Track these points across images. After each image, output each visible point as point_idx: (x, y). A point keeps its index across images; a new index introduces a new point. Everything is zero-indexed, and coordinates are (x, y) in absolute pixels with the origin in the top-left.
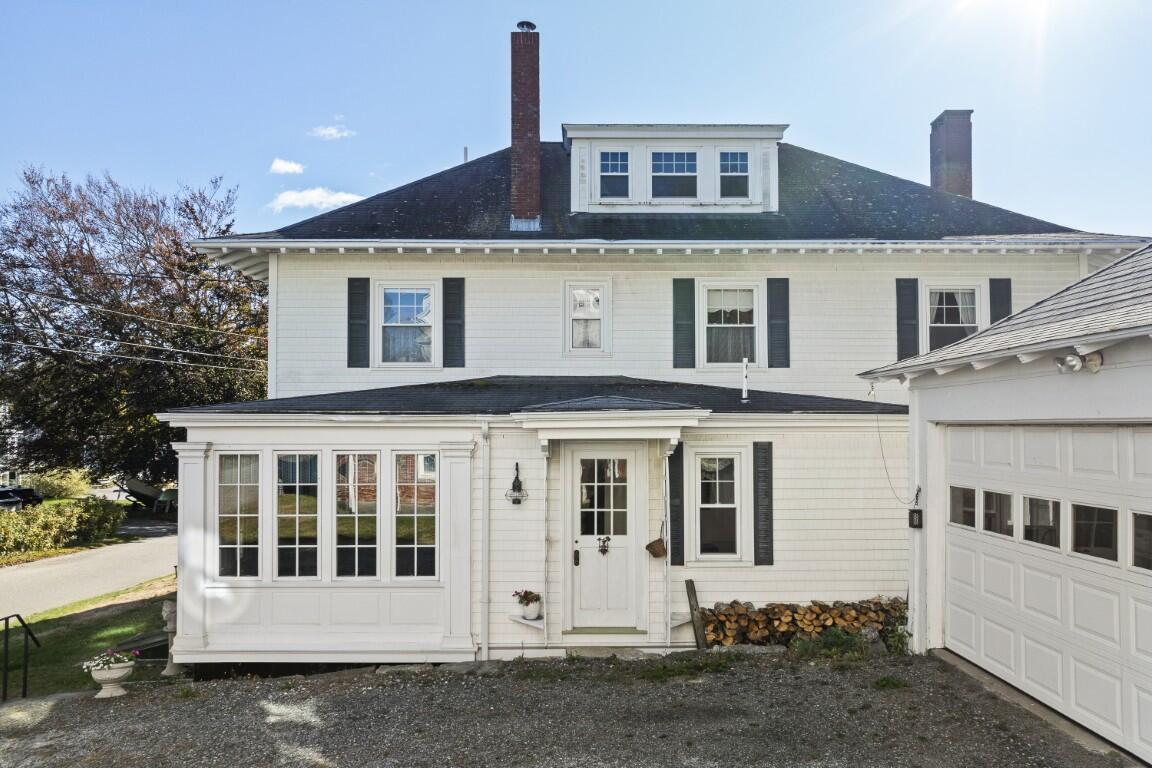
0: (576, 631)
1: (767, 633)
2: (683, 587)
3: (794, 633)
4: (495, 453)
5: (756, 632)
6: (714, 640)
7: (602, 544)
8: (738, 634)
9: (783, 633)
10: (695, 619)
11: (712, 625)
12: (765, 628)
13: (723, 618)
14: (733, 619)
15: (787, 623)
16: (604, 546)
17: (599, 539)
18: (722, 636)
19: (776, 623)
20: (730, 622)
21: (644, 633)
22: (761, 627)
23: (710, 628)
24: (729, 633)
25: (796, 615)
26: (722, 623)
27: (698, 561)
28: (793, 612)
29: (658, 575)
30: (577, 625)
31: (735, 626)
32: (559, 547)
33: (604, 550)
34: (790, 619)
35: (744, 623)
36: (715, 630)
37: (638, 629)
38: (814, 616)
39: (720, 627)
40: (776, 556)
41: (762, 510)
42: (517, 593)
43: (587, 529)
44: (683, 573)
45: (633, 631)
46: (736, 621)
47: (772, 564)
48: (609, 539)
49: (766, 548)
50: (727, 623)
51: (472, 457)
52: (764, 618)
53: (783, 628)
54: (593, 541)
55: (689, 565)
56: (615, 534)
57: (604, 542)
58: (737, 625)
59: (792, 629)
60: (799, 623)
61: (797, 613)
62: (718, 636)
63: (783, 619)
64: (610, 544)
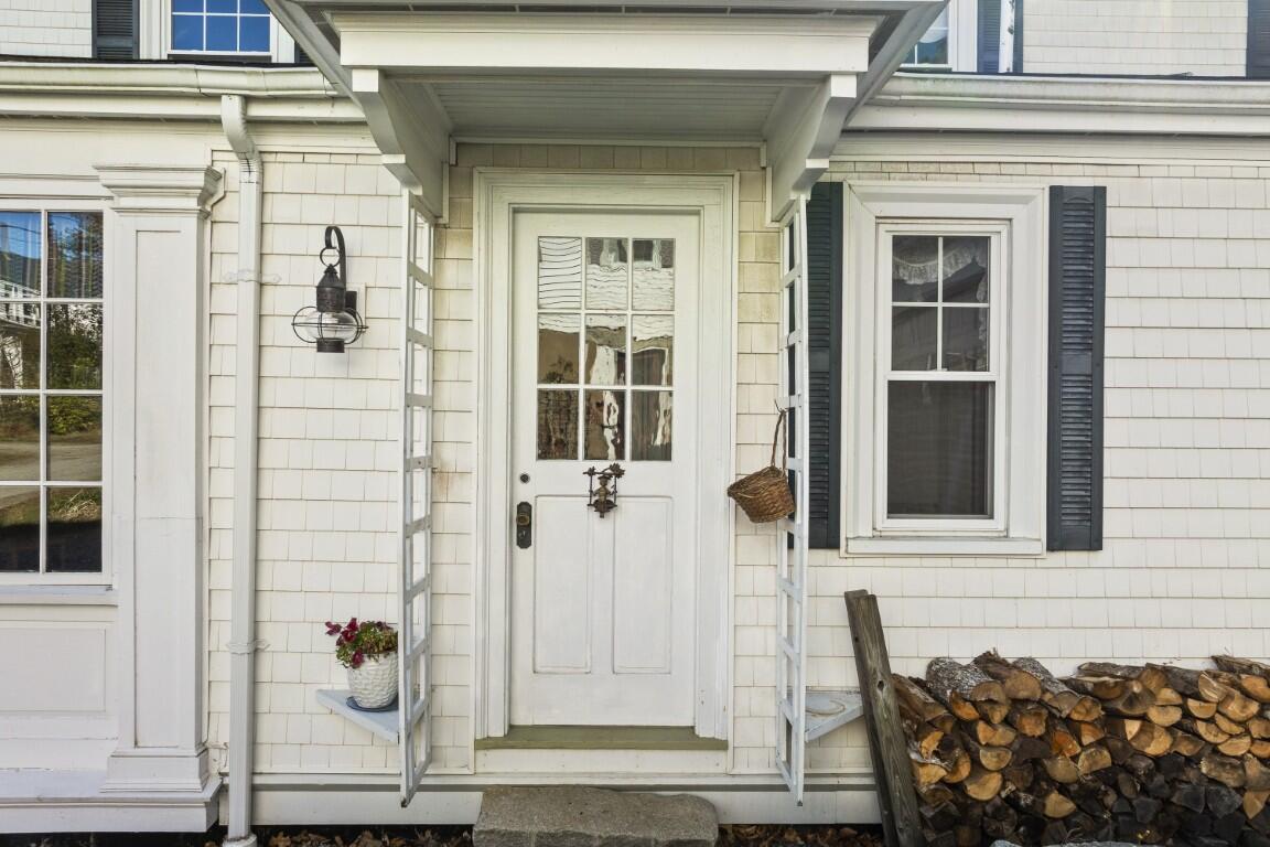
0: (519, 736)
1: (1105, 759)
2: (838, 614)
3: (1193, 761)
4: (278, 209)
5: (1075, 758)
6: (942, 781)
7: (597, 485)
8: (1016, 763)
9: (1156, 759)
10: (880, 712)
11: (938, 735)
12: (1100, 743)
13: (967, 712)
14: (997, 717)
15: (1170, 729)
16: (604, 491)
17: (591, 472)
18: (965, 770)
19: (1132, 727)
20: (988, 722)
21: (720, 745)
22: (1087, 740)
23: (931, 742)
24: (988, 759)
25: (1192, 703)
26: (966, 727)
27: (878, 536)
28: (1184, 696)
29: (765, 579)
30: (522, 719)
31: (1004, 736)
32: (467, 489)
33: (604, 504)
34: (1175, 715)
35: (1033, 727)
36: (943, 751)
37: (702, 732)
38: (1254, 708)
39: (960, 738)
40: (1111, 524)
41: (1072, 389)
42: (334, 629)
43: (553, 445)
44: (837, 574)
45: (683, 738)
46: (1007, 721)
47: (1100, 548)
48: (618, 473)
49: (1081, 501)
50: (981, 727)
51: (204, 216)
52: (1098, 712)
53: (1158, 746)
54: (572, 476)
55: (854, 547)
56: (635, 457)
57: (605, 478)
58: (1010, 735)
59: (1186, 749)
60: (1201, 728)
61: (1198, 697)
62: (954, 769)
63: (1154, 715)
64: (623, 485)
